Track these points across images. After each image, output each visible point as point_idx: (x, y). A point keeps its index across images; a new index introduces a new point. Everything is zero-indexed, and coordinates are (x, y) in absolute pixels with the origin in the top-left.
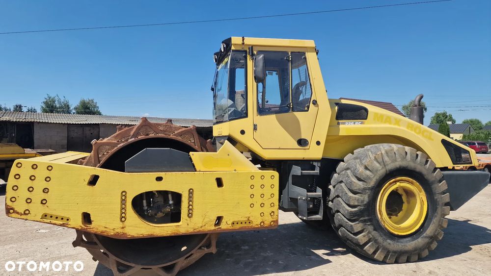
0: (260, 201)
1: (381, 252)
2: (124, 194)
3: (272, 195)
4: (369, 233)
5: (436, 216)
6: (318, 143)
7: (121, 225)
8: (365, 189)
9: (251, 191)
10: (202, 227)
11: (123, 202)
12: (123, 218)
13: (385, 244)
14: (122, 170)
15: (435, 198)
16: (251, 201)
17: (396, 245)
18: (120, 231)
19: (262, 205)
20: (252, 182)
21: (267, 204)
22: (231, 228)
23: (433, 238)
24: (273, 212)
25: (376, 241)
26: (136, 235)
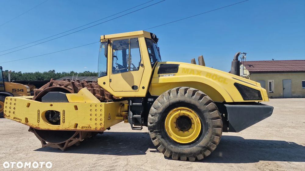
0: (95, 117)
1: (167, 151)
2: (39, 111)
3: (101, 115)
4: (159, 139)
5: (207, 134)
6: (143, 88)
7: (37, 124)
8: (156, 114)
9: (90, 113)
10: (68, 128)
11: (39, 114)
12: (38, 121)
13: (169, 147)
14: (41, 101)
15: (207, 121)
16: (90, 117)
17: (176, 149)
18: (37, 126)
19: (96, 119)
20: (91, 108)
21: (98, 119)
22: (81, 129)
23: (206, 148)
24: (101, 123)
25: (163, 145)
26: (43, 129)
